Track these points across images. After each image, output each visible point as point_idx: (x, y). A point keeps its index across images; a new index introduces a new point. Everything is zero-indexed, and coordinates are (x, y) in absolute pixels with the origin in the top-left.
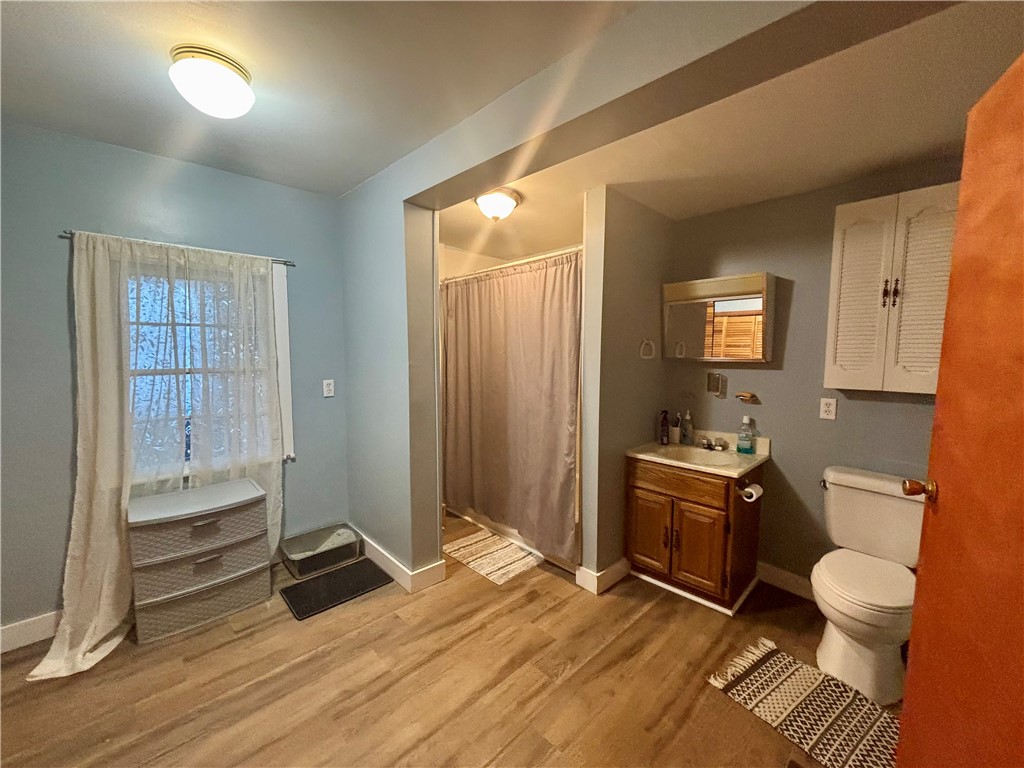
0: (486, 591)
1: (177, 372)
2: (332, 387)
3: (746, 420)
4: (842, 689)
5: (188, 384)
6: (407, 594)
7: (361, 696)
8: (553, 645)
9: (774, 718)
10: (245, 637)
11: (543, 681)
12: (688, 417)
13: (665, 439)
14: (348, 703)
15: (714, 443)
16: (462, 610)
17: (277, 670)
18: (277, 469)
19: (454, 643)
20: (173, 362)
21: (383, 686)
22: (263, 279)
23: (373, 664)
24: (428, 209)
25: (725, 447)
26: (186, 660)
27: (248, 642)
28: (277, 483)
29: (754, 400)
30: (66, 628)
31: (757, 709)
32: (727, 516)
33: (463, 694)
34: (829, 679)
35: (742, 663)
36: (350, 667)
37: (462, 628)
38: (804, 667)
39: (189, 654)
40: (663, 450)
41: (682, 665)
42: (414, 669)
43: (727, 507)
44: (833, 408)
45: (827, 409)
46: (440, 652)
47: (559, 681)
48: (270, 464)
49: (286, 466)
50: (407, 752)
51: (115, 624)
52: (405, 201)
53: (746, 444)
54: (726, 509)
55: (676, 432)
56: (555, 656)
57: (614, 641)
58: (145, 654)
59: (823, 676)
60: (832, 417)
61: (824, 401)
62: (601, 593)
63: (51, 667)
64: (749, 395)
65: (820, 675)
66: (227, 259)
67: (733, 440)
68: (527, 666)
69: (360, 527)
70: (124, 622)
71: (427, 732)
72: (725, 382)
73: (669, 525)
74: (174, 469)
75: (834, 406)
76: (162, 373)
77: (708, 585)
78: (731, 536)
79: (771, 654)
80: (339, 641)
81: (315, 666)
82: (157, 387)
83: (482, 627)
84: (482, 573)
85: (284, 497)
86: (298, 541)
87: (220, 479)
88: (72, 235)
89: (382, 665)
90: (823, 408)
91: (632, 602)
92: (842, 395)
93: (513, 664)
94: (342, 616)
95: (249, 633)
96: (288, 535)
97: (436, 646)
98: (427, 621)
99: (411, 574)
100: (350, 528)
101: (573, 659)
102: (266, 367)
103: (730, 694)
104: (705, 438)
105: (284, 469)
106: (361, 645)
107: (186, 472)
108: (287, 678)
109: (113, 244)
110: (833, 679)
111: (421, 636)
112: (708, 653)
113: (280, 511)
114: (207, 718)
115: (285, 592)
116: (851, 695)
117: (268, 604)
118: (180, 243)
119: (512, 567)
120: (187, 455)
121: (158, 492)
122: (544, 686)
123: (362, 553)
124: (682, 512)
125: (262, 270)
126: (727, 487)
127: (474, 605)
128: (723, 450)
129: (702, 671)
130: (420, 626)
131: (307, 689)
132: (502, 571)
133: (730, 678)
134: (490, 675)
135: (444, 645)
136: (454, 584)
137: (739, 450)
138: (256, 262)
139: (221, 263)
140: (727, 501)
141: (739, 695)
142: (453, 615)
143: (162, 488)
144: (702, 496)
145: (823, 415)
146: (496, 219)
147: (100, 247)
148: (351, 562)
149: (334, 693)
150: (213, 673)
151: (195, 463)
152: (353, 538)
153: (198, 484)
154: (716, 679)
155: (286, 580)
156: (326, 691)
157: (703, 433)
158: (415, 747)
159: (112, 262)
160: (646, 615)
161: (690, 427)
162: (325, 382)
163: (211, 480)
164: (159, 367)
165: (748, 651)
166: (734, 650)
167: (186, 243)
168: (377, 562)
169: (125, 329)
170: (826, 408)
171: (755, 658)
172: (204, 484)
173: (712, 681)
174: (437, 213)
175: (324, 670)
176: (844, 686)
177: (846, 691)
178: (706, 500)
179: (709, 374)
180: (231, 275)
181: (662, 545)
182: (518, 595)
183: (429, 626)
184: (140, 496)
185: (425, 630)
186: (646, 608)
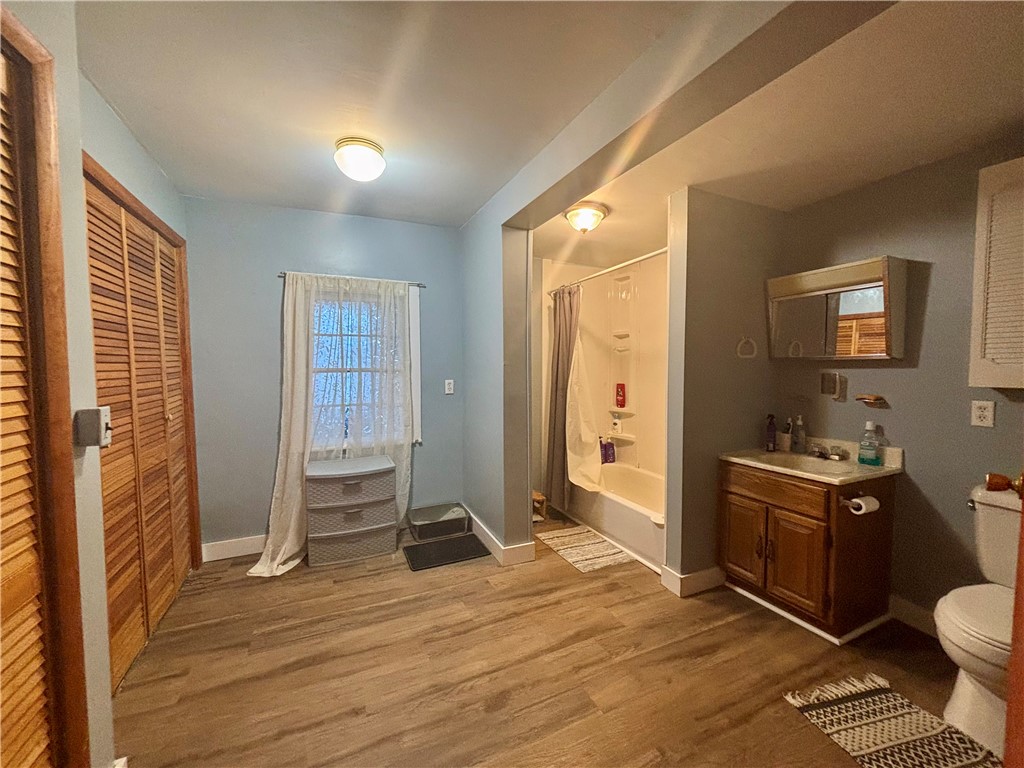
0: (568, 575)
1: (342, 371)
2: (452, 386)
3: (869, 426)
4: (969, 746)
5: (348, 380)
6: (500, 566)
7: (447, 633)
8: (621, 630)
9: (856, 748)
10: (375, 575)
11: (602, 656)
12: (800, 423)
13: (771, 445)
14: (436, 635)
15: (830, 452)
16: (543, 586)
17: (392, 601)
18: (407, 450)
19: (530, 610)
20: (340, 364)
21: (464, 630)
22: (402, 298)
23: (461, 612)
24: (522, 229)
25: (844, 457)
26: (335, 582)
27: (376, 578)
28: (406, 463)
29: (880, 403)
30: (270, 547)
31: (836, 735)
32: (828, 529)
33: (527, 650)
34: (951, 731)
35: (833, 691)
36: (443, 611)
37: (539, 601)
38: (922, 712)
39: (337, 579)
40: (768, 456)
41: (757, 676)
42: (492, 622)
43: (829, 516)
44: (989, 414)
45: (982, 414)
46: (516, 614)
47: (618, 659)
48: (402, 445)
49: (415, 449)
50: (474, 677)
51: (297, 549)
52: (503, 225)
53: (870, 454)
54: (827, 519)
55: (786, 439)
56: (621, 638)
57: (686, 639)
58: (311, 573)
59: (944, 727)
60: (989, 422)
61: (976, 404)
62: (684, 597)
63: (259, 570)
64: (872, 398)
65: (941, 724)
66: (377, 285)
67: (853, 449)
68: (591, 640)
69: (470, 506)
70: (301, 550)
71: (491, 669)
72: (844, 382)
73: (763, 534)
74: (336, 443)
75: (991, 409)
76: (332, 371)
77: (808, 605)
78: (833, 552)
79: (880, 691)
80: (439, 591)
81: (418, 604)
82: (329, 381)
83: (558, 602)
84: (569, 560)
85: (412, 473)
86: (420, 512)
87: (367, 453)
88: (285, 274)
89: (467, 614)
90: (975, 413)
91: (718, 610)
92: (1001, 396)
93: (578, 637)
94: (446, 574)
95: (377, 573)
96: (415, 506)
97: (512, 610)
98: (511, 589)
99: (503, 548)
100: (462, 507)
101: (637, 645)
102: (402, 368)
103: (807, 714)
104: (818, 445)
105: (413, 451)
106: (456, 597)
107: (345, 446)
108: (398, 608)
109: (307, 279)
110: (957, 732)
111: (503, 600)
112: (794, 672)
113: (408, 485)
114: (344, 620)
115: (405, 549)
116: (981, 755)
117: (393, 556)
118: (348, 275)
119: (600, 560)
120: (346, 433)
121: (326, 459)
122: (602, 660)
123: (470, 529)
124: (777, 521)
125: (401, 292)
126: (828, 495)
127: (554, 585)
128: (840, 460)
129: (780, 686)
130: (504, 592)
131: (410, 618)
132: (589, 562)
133: (812, 699)
134: (554, 641)
135: (521, 610)
136: (542, 565)
137: (862, 461)
138: (397, 286)
139: (374, 288)
140: (828, 511)
141: (818, 718)
142: (536, 589)
143: (328, 456)
144: (798, 504)
145: (975, 422)
146: (584, 231)
147: (299, 281)
148: (460, 534)
149: (427, 626)
150: (351, 593)
151: (351, 439)
152: (463, 515)
153: (352, 456)
154: (794, 697)
155: (408, 540)
156: (423, 622)
157: (817, 440)
158: (479, 676)
159: (306, 291)
160: (729, 625)
161: (802, 434)
162: (447, 382)
163: (360, 453)
164: (331, 367)
165: (848, 682)
166: (828, 676)
167: (351, 275)
168: (480, 537)
169: (311, 339)
170: (979, 413)
171: (854, 690)
172: (357, 456)
173: (789, 698)
174: (531, 233)
175: (423, 609)
176: (971, 742)
177: (974, 749)
178: (804, 508)
179: (823, 375)
180: (379, 296)
181: (756, 555)
182: (599, 583)
183: (512, 594)
184: (316, 460)
185: (507, 596)
186: (731, 618)
